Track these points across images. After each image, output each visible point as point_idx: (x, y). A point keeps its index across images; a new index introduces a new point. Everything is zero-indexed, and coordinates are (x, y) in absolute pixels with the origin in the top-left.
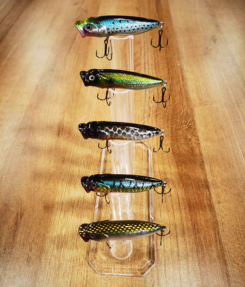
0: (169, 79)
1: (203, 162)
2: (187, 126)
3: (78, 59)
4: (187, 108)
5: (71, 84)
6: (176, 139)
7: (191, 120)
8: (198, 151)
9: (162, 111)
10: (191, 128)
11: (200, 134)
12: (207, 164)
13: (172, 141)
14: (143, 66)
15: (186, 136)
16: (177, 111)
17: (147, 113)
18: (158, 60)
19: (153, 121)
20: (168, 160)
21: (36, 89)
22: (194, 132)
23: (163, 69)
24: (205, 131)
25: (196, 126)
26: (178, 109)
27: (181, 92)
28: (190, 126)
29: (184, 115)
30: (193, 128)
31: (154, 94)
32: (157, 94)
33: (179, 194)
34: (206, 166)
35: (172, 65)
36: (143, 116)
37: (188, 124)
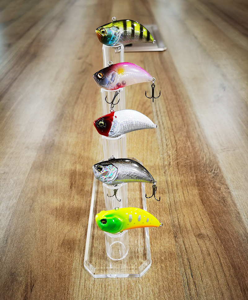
0: (185, 126)
1: (239, 213)
2: (212, 174)
3: (86, 109)
4: (209, 155)
5: (80, 133)
6: (204, 188)
7: (216, 167)
8: (231, 201)
9: (182, 158)
10: (218, 176)
11: (228, 182)
12: (244, 215)
13: (200, 190)
14: (155, 114)
15: (213, 184)
16: (199, 158)
17: (167, 161)
18: (170, 108)
19: (175, 170)
20: (198, 212)
21: (43, 140)
22: (221, 180)
23: (176, 116)
24: (234, 179)
25: (223, 173)
26: (200, 156)
27: (199, 138)
28: (216, 173)
29: (208, 162)
30: (220, 176)
31: (171, 141)
32: (174, 141)
33: (219, 252)
34: (243, 217)
35: (185, 112)
36: (163, 165)
37: (213, 171)
